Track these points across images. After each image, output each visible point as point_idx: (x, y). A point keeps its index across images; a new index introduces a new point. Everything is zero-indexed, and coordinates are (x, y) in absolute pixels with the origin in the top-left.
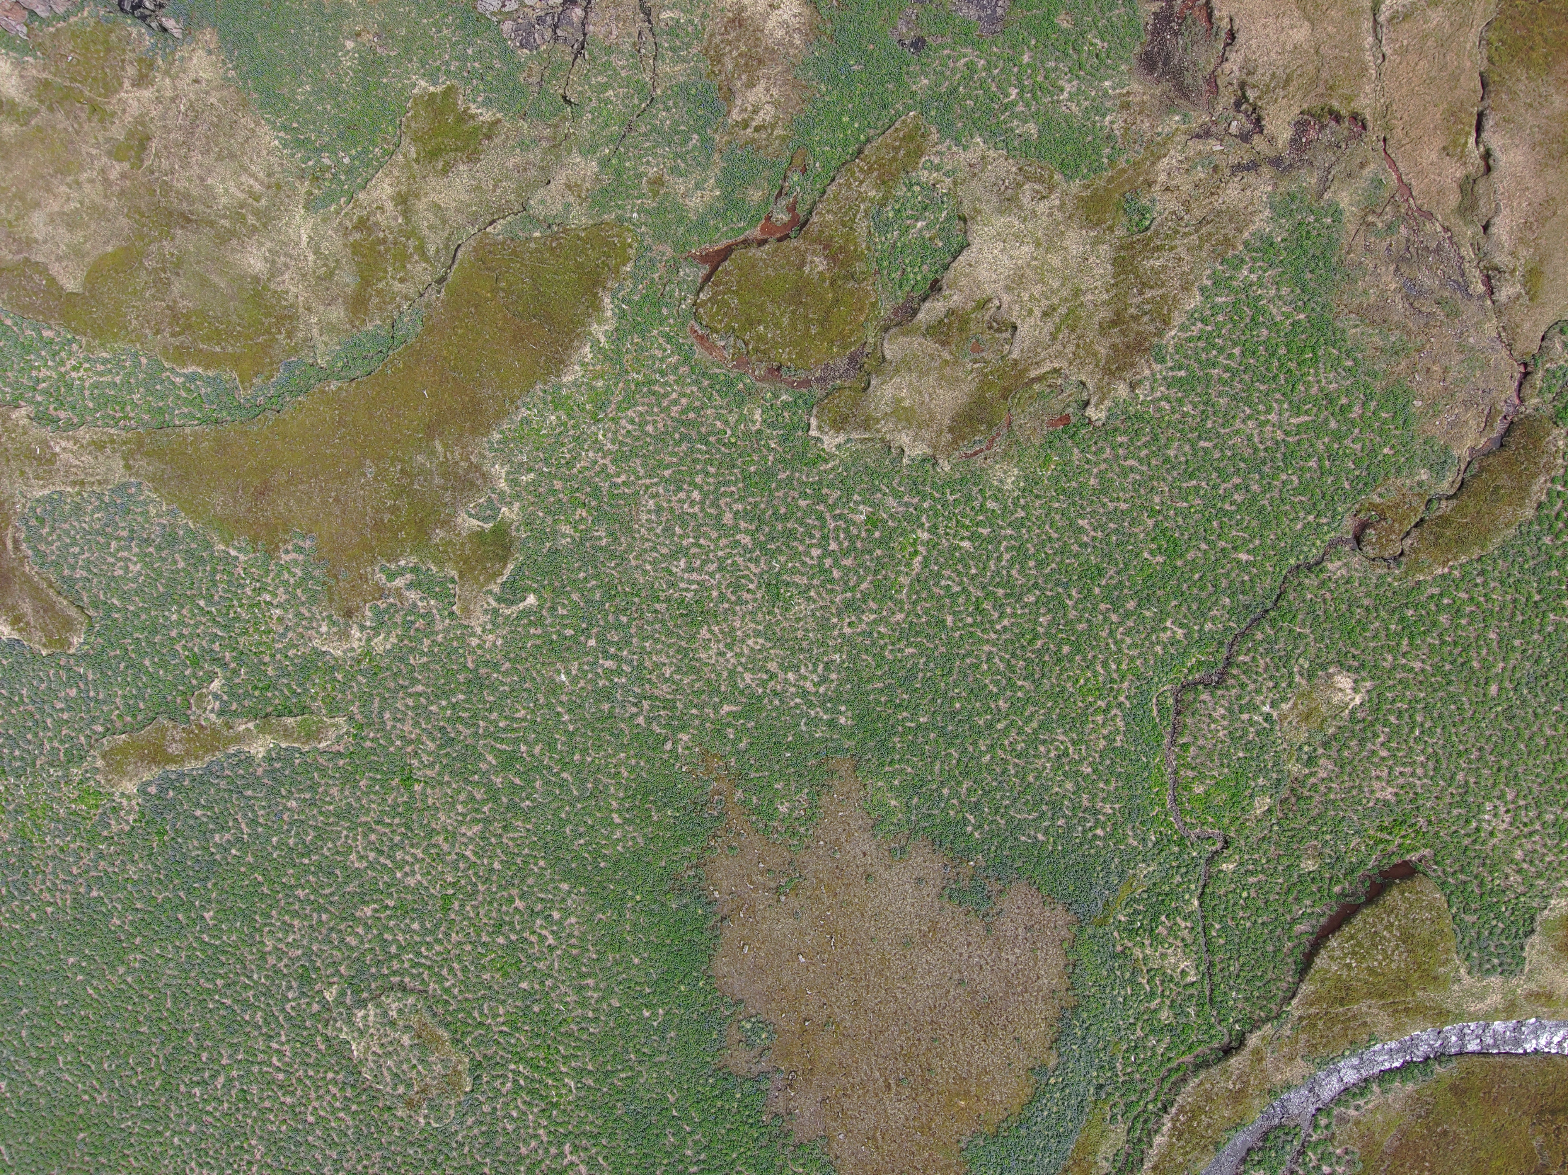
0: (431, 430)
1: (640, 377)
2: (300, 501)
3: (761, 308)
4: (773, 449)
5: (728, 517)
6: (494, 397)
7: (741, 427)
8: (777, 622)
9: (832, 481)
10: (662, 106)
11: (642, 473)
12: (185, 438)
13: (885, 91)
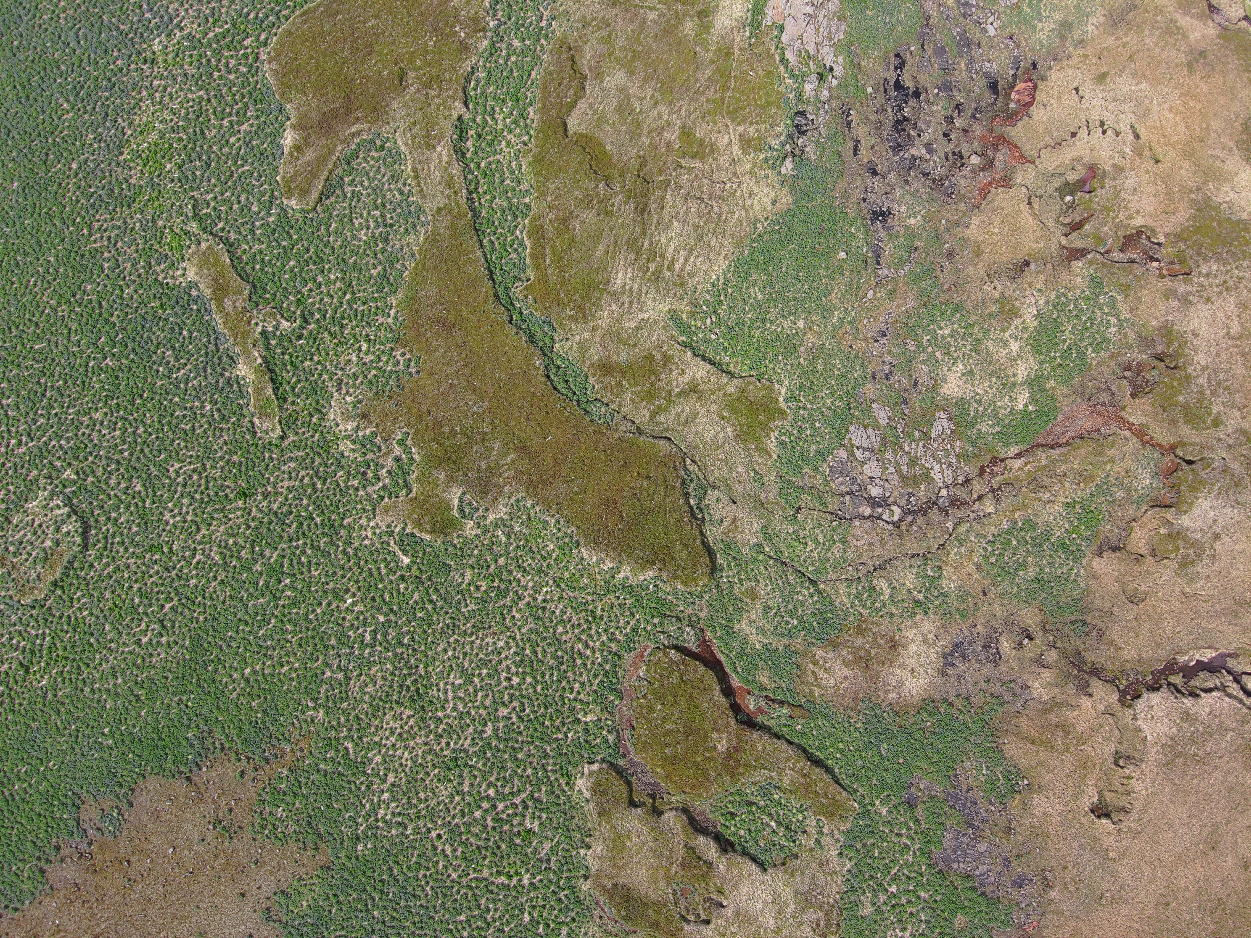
0: (523, 448)
1: (599, 612)
2: (444, 356)
3: (675, 704)
4: (567, 737)
5: (503, 711)
6: (558, 494)
7: (578, 706)
8: (428, 774)
9: (553, 793)
10: (812, 591)
11: (524, 631)
12: (472, 252)
13: (869, 778)
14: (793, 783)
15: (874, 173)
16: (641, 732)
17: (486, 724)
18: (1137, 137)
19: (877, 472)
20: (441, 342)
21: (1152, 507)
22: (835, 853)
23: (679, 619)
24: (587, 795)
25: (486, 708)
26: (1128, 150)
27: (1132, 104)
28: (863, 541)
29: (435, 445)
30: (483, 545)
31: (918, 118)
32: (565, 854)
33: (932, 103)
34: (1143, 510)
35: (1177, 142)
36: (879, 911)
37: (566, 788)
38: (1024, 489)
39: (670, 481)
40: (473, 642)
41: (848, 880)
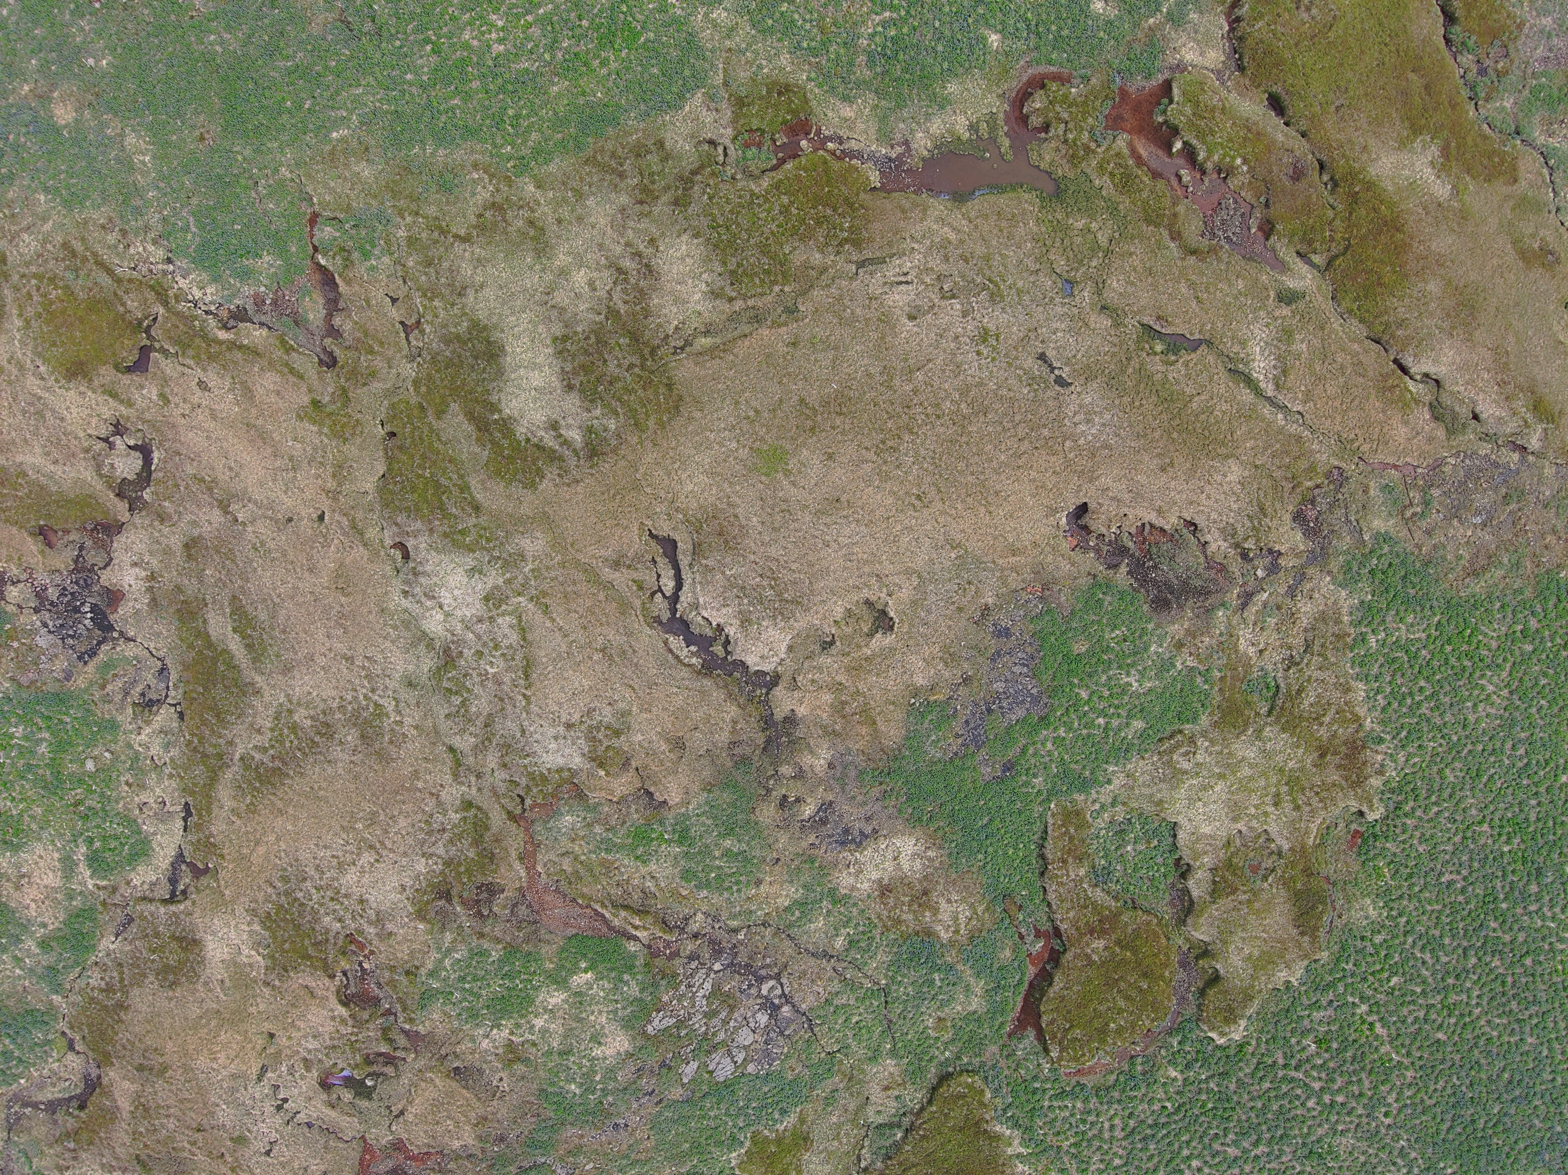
1: (1072, 1140)
3: (1098, 1015)
4: (1207, 1077)
5: (1232, 1151)
7: (1172, 1090)
9: (1267, 1050)
10: (895, 987)
13: (1020, 812)
14: (1080, 863)
18: (263, 1069)
19: (745, 1031)
21: (586, 796)
22: (1110, 786)
24: (1243, 1023)
26: (283, 1068)
27: (238, 1095)
28: (815, 988)
32: (1311, 994)
34: (596, 800)
35: (239, 1033)
36: (1130, 714)
41: (1126, 759)
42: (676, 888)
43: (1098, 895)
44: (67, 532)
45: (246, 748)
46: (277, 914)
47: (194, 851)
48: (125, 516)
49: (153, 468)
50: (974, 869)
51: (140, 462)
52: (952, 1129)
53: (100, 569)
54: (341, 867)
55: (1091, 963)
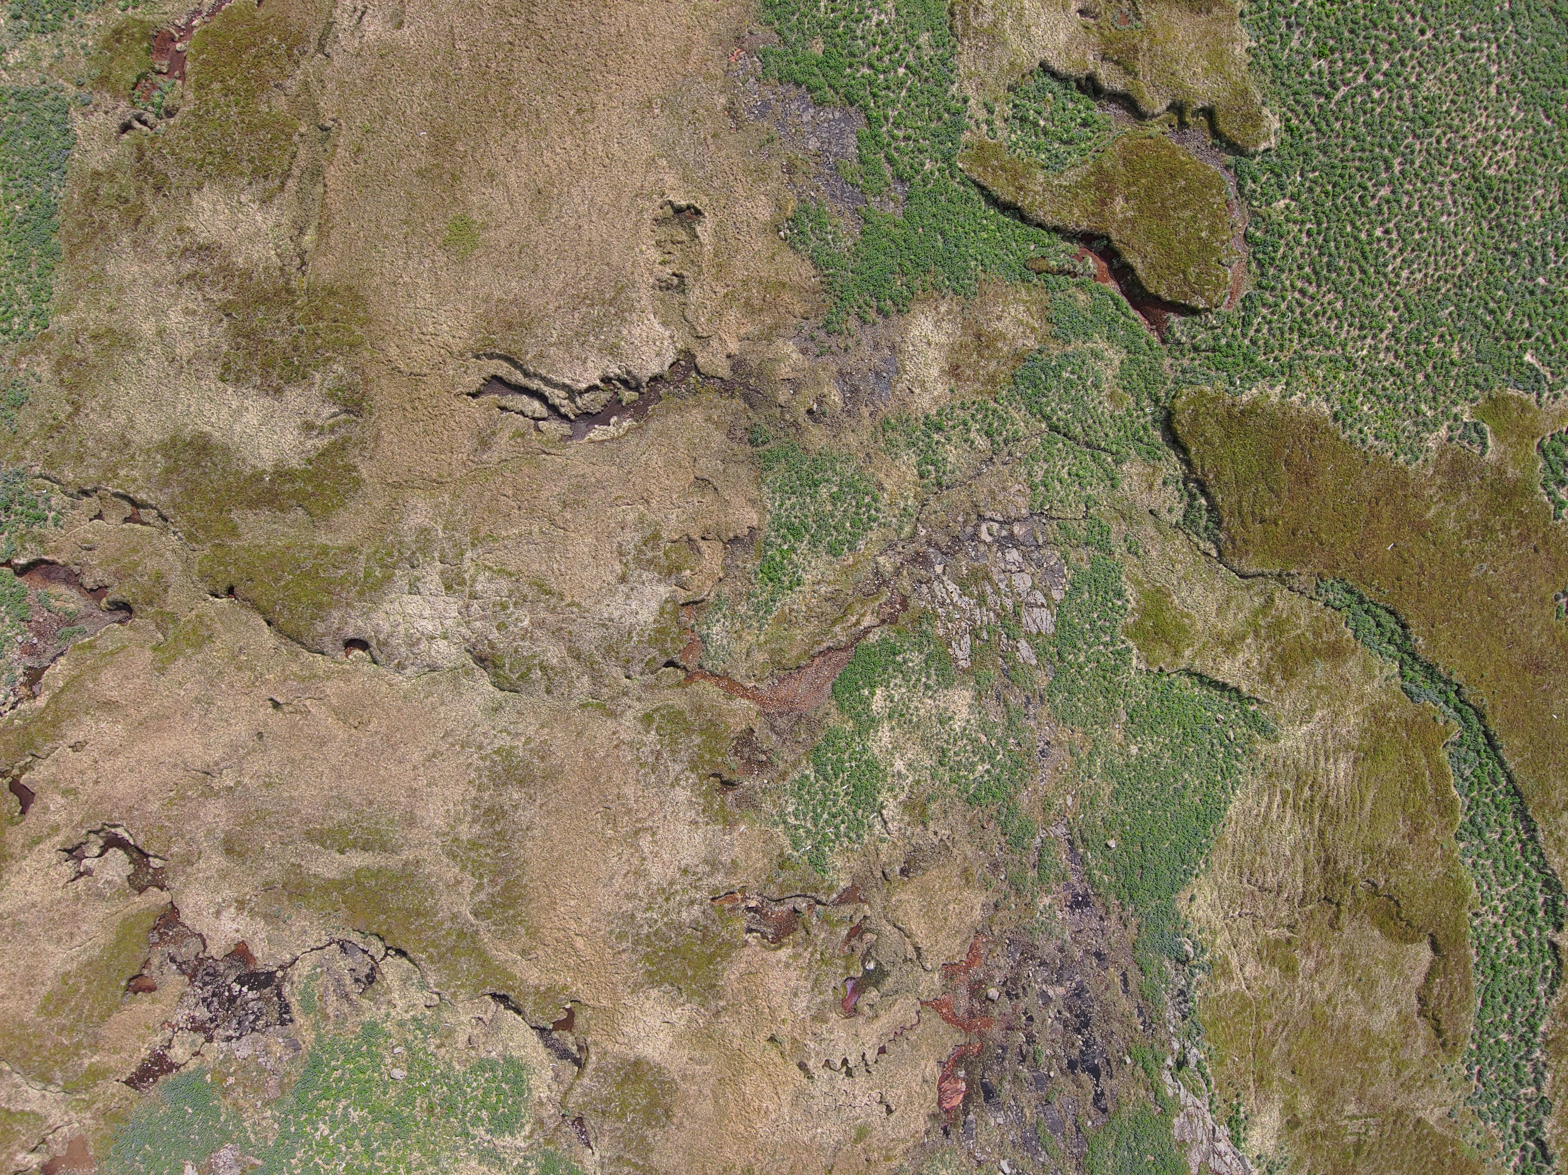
0: (1420, 527)
1: (1296, 336)
3: (1186, 241)
4: (1302, 176)
5: (1385, 192)
6: (1369, 476)
7: (1297, 215)
8: (1453, 102)
9: (1304, 106)
10: (1055, 418)
11: (1381, 296)
12: (1519, 765)
13: (950, 201)
14: (1032, 176)
15: (1098, 955)
16: (1218, 199)
17: (1402, 172)
18: (802, 1066)
19: (1017, 579)
20: (1537, 644)
21: (703, 600)
22: (972, 102)
23: (1196, 349)
24: (1266, 111)
25: (1407, 193)
26: (812, 1045)
27: (815, 1108)
28: (1012, 490)
29: (1525, 509)
30: (1445, 395)
31: (1063, 1036)
32: (1272, 37)
33: (1053, 1057)
34: (712, 594)
35: (752, 1071)
36: (910, 41)
37: (1289, 115)
38: (850, 592)
39: (1236, 522)
40: (1436, 270)
41: (952, 71)
42: (842, 567)
43: (1071, 177)
44: (146, 963)
45: (468, 904)
46: (652, 964)
47: (544, 1013)
48: (166, 896)
49: (131, 842)
50: (982, 276)
51: (120, 852)
52: (1223, 444)
53: (204, 951)
54: (640, 874)
55: (1132, 221)
